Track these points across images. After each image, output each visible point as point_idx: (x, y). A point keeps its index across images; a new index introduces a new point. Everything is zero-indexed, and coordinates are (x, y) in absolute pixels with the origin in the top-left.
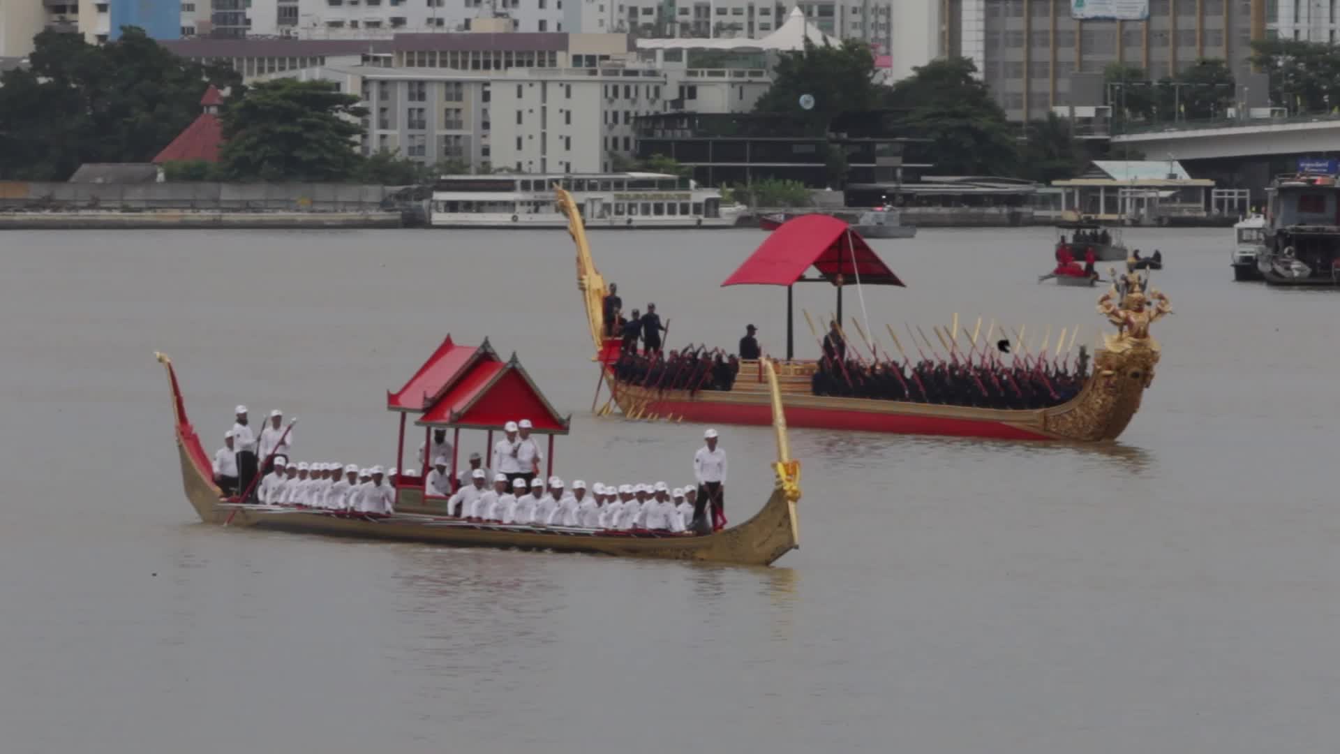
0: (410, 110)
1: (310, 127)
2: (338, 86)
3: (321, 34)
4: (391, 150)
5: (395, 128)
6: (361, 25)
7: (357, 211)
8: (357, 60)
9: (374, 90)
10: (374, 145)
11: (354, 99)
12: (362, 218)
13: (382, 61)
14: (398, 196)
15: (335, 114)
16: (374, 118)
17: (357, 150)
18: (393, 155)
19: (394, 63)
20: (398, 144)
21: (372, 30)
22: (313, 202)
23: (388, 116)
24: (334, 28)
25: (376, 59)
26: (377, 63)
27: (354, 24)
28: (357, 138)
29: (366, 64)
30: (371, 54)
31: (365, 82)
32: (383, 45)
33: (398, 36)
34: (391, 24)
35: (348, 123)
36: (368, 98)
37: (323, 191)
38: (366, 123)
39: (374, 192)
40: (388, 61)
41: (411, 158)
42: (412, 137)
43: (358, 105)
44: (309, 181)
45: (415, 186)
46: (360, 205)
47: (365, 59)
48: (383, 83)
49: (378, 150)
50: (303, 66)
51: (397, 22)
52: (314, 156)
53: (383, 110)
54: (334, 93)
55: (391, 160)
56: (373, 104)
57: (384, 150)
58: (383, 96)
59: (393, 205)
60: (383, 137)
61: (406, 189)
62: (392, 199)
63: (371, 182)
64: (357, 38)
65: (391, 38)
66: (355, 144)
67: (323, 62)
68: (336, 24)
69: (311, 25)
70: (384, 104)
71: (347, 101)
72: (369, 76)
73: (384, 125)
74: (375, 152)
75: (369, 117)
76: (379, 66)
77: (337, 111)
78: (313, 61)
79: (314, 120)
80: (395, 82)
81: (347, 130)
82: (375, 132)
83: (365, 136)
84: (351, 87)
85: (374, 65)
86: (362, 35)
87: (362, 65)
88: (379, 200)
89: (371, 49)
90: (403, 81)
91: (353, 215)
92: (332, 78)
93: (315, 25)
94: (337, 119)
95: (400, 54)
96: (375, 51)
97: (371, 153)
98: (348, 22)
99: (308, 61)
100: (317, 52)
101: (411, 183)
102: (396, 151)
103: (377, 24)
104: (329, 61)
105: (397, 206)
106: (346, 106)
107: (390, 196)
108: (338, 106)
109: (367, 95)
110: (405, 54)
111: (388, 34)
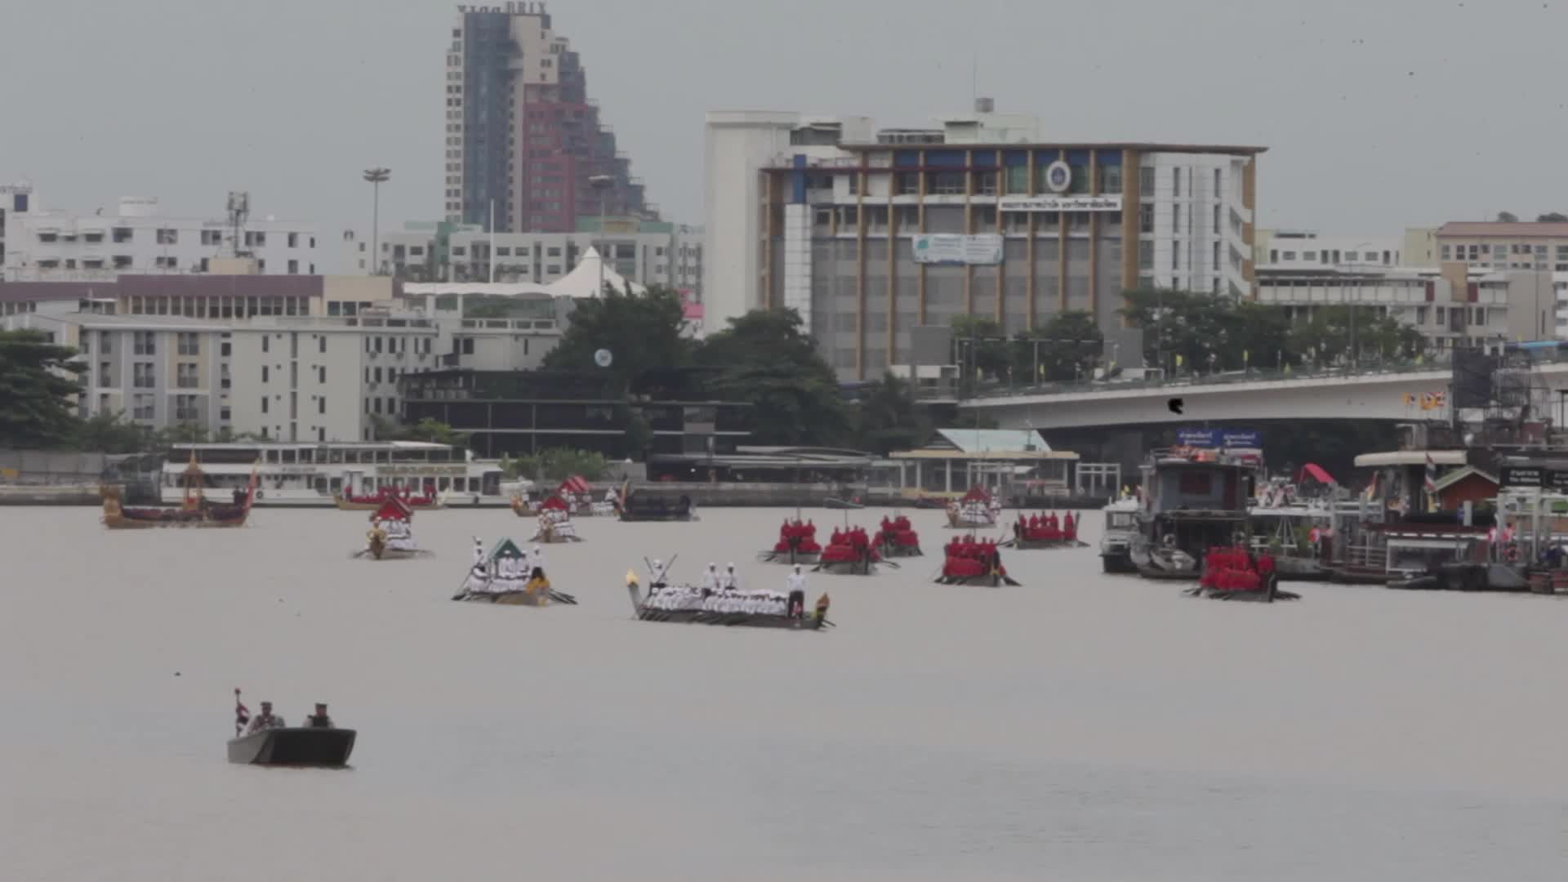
0: (137, 365)
1: (18, 383)
2: (51, 336)
3: (31, 275)
4: (114, 412)
5: (118, 386)
6: (78, 264)
7: (73, 483)
8: (74, 306)
9: (94, 342)
10: (94, 406)
11: (70, 352)
12: (80, 492)
13: (104, 307)
14: (123, 466)
15: (48, 370)
16: (94, 375)
17: (74, 412)
18: (115, 418)
19: (118, 309)
20: (122, 405)
21: (91, 271)
22: (22, 473)
23: (110, 371)
24: (47, 268)
25: (96, 305)
26: (98, 310)
27: (71, 264)
28: (73, 398)
29: (84, 310)
30: (91, 299)
31: (84, 332)
32: (104, 289)
33: (122, 278)
34: (114, 264)
35: (62, 379)
36: (86, 351)
37: (32, 459)
38: (85, 381)
39: (93, 462)
40: (110, 308)
41: (137, 421)
42: (138, 396)
43: (75, 359)
44: (16, 448)
45: (141, 455)
46: (77, 476)
47: (84, 304)
48: (105, 333)
49: (99, 411)
50: (10, 312)
51: (122, 261)
52: (24, 417)
53: (105, 365)
54: (46, 344)
55: (114, 424)
56: (93, 358)
57: (106, 411)
58: (105, 348)
59: (115, 476)
60: (104, 396)
61: (129, 458)
62: (115, 470)
63: (90, 449)
64: (74, 280)
65: (114, 280)
66: (70, 405)
67: (33, 308)
68: (49, 264)
69: (20, 265)
70: (106, 358)
71: (62, 354)
72: (87, 325)
73: (105, 382)
74: (95, 413)
75: (87, 373)
76: (101, 313)
77: (50, 365)
78: (22, 308)
79: (24, 376)
80: (119, 332)
81: (64, 388)
82: (95, 390)
83: (83, 396)
84: (66, 338)
85: (93, 312)
86: (80, 276)
87: (80, 312)
88: (99, 470)
89: (91, 292)
90: (127, 331)
91: (69, 488)
92: (44, 326)
93: (24, 264)
94: (50, 375)
95: (125, 299)
96: (95, 296)
97: (91, 415)
98: (63, 261)
99: (16, 308)
100: (26, 296)
101: (136, 451)
102: (121, 413)
103: (96, 264)
104: (40, 307)
105: (120, 478)
106: (61, 361)
107: (113, 465)
108: (51, 360)
109: (85, 347)
110: (130, 300)
111: (111, 276)
